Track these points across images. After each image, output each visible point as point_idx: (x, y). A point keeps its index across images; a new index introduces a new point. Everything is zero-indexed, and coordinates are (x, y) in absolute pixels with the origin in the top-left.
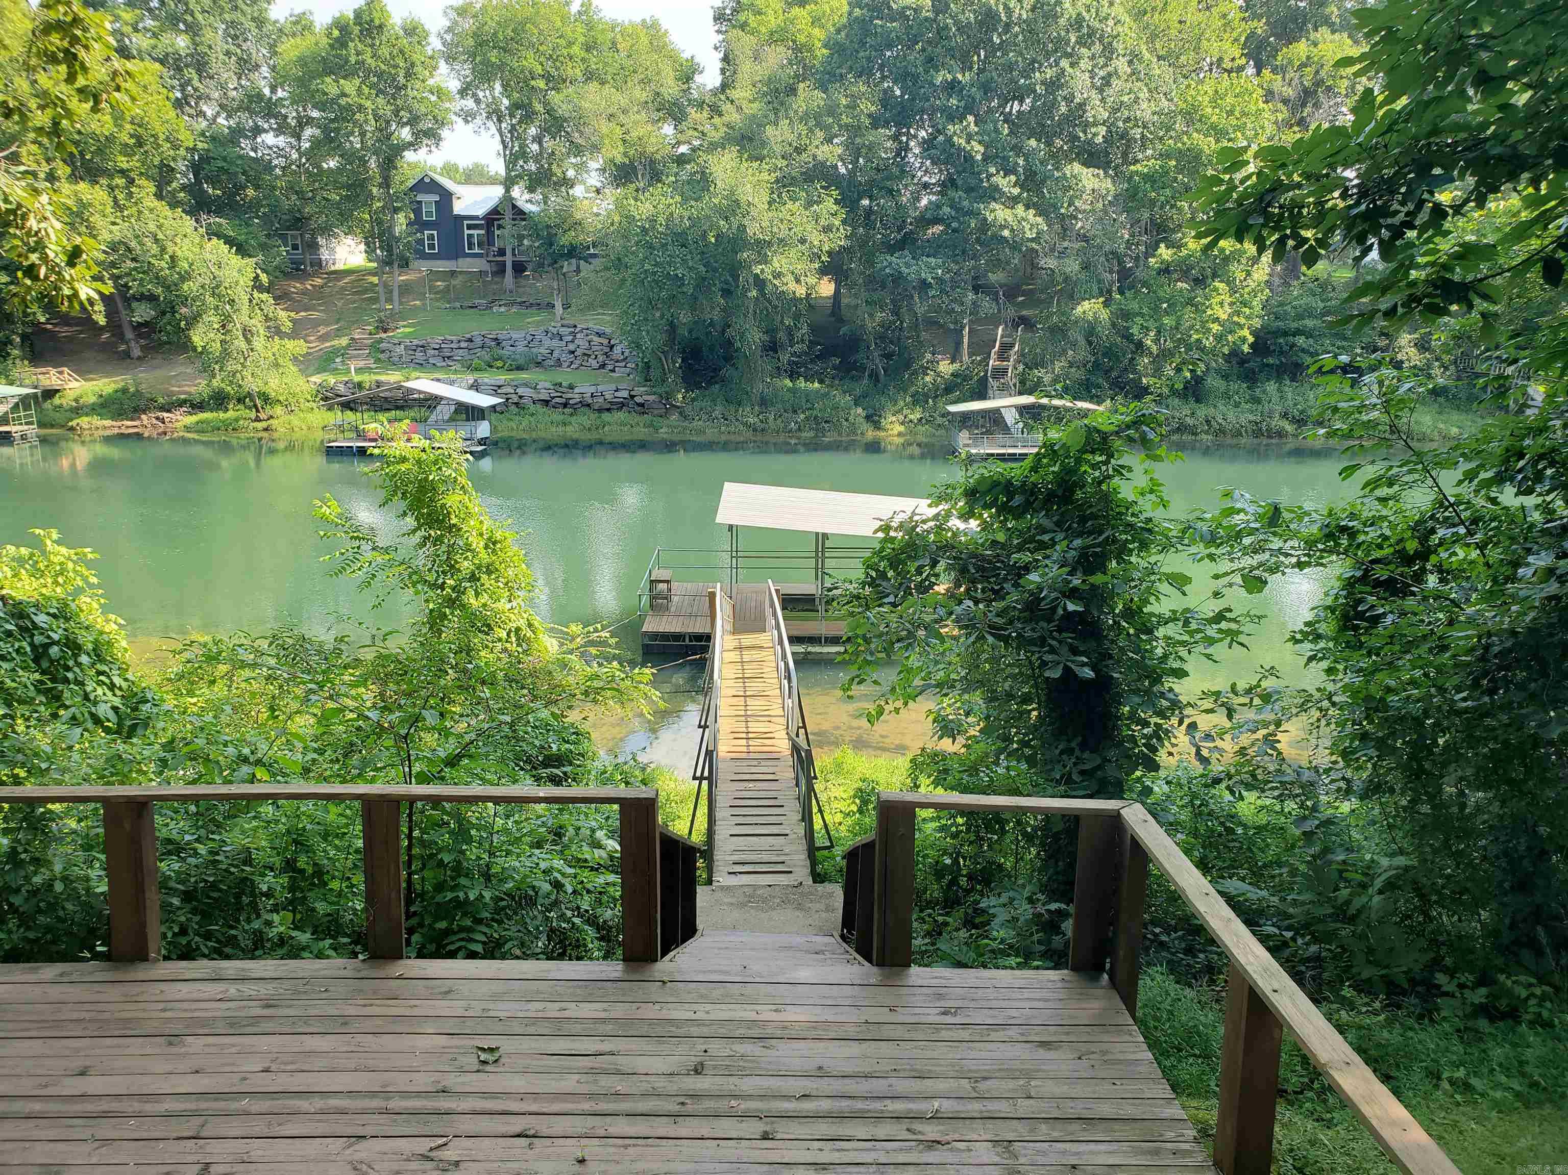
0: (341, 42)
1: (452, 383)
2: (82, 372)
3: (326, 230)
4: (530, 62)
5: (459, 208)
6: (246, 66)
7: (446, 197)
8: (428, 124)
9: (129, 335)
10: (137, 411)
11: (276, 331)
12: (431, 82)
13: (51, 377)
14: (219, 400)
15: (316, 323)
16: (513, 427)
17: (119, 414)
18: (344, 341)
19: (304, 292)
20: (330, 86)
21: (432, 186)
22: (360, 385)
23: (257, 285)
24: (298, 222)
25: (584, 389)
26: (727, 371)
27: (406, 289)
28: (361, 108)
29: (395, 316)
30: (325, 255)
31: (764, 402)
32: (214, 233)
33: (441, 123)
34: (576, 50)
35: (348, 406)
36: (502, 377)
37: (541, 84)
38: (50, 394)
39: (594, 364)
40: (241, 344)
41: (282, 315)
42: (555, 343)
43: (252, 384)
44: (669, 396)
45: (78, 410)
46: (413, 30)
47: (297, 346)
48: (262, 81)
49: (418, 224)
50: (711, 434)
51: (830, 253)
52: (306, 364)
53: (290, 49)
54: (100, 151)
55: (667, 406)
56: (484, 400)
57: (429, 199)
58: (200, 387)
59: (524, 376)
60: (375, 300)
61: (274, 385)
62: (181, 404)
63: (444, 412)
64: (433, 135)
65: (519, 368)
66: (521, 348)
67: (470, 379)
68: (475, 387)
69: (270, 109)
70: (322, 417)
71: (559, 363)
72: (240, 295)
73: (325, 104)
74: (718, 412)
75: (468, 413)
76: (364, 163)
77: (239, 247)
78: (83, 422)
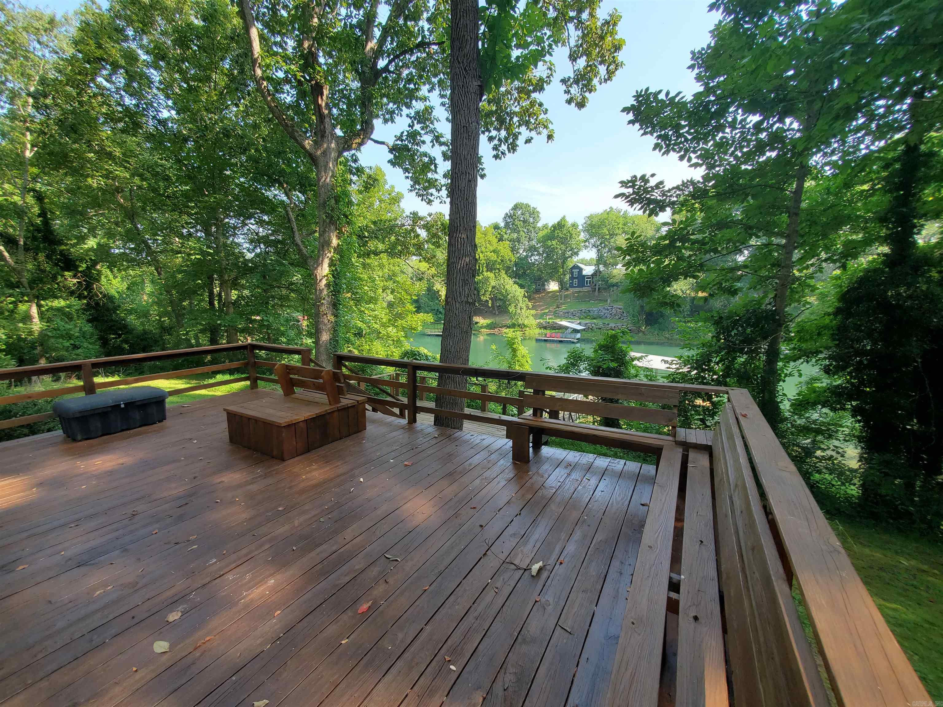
0: (554, 231)
1: (573, 323)
2: (484, 318)
3: (547, 281)
4: (605, 231)
5: (584, 273)
6: (530, 239)
7: (581, 270)
8: (576, 250)
9: (496, 309)
10: (495, 328)
11: (528, 308)
12: (577, 239)
13: (477, 319)
15: (540, 306)
16: (587, 335)
17: (491, 329)
18: (547, 311)
19: (539, 297)
20: (549, 243)
21: (578, 267)
22: (549, 323)
23: (525, 296)
24: (540, 279)
25: (613, 325)
26: (661, 320)
27: (566, 297)
28: (557, 248)
29: (562, 304)
30: (546, 287)
31: (673, 330)
32: (515, 283)
33: (579, 250)
34: (620, 226)
35: (545, 328)
36: (588, 321)
37: (608, 237)
38: (476, 323)
39: (617, 317)
40: (519, 311)
41: (530, 304)
42: (606, 311)
43: (520, 322)
44: (640, 327)
45: (481, 327)
46: (574, 225)
47: (533, 312)
48: (534, 243)
49: (572, 278)
50: (652, 339)
52: (535, 316)
53: (541, 234)
54: (493, 264)
55: (639, 331)
56: (579, 327)
57: (576, 271)
58: (509, 322)
59: (595, 321)
60: (557, 299)
61: (526, 322)
62: (505, 326)
63: (569, 331)
64: (577, 254)
65: (594, 319)
66: (596, 313)
67: (578, 321)
68: (580, 324)
69: (536, 249)
70: (538, 331)
71: (606, 317)
72: (520, 299)
73: (548, 247)
74: (656, 333)
75: (576, 331)
76: (557, 262)
77: (522, 286)
78: (483, 330)
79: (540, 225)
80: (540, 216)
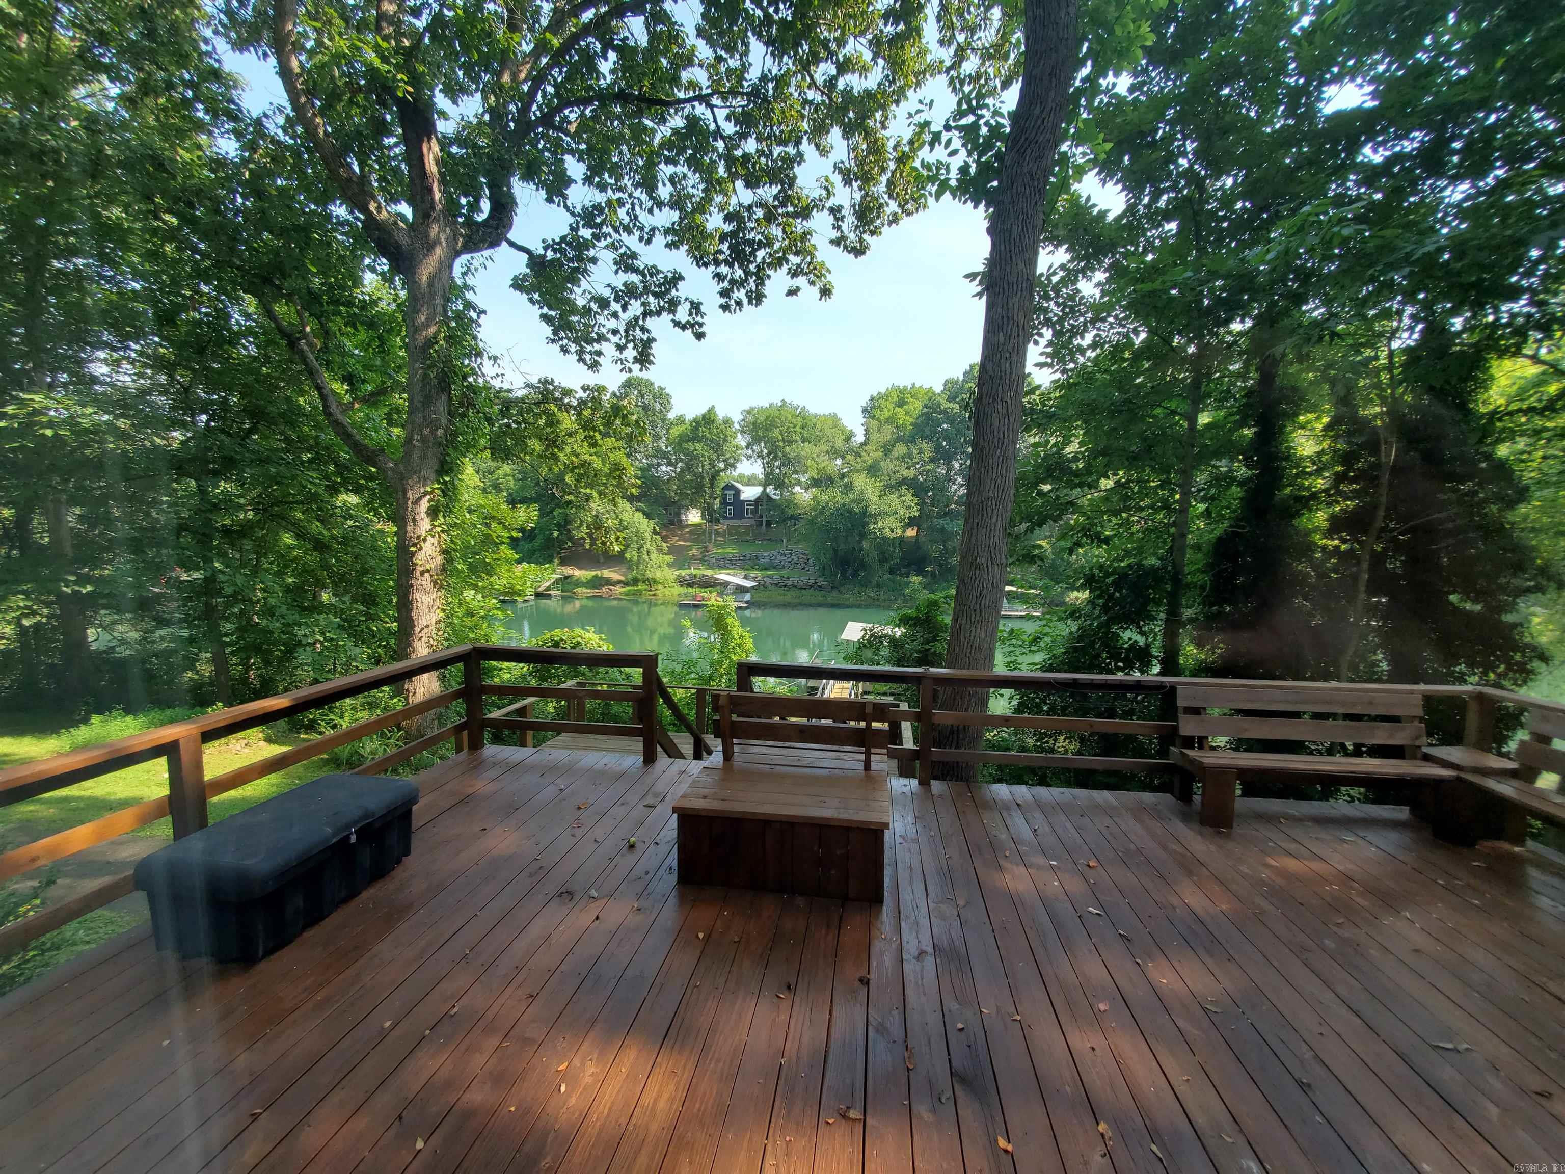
0: (696, 428)
1: (735, 576)
2: (580, 569)
3: (685, 507)
4: (776, 433)
5: (743, 497)
6: (657, 438)
7: (738, 492)
8: (731, 461)
10: (600, 586)
11: (661, 552)
12: (734, 443)
13: (568, 571)
14: (635, 581)
16: (762, 596)
17: (594, 587)
20: (690, 446)
21: (732, 487)
22: (695, 576)
23: (655, 532)
24: (673, 504)
25: (794, 579)
26: (861, 572)
27: (717, 533)
28: (703, 455)
29: (711, 545)
30: (683, 517)
31: (878, 586)
32: (638, 510)
33: (737, 460)
35: (690, 585)
36: (757, 573)
37: (781, 444)
38: (566, 578)
39: (800, 567)
40: (645, 557)
41: (664, 545)
42: (783, 557)
43: (649, 575)
44: (833, 582)
45: (578, 585)
46: (728, 422)
47: (669, 558)
48: (663, 444)
49: (724, 503)
50: (852, 600)
51: (909, 518)
52: (672, 566)
53: (676, 431)
55: (832, 587)
56: (748, 584)
57: (730, 493)
58: (628, 576)
59: (768, 573)
60: (702, 538)
61: (658, 575)
62: (619, 583)
63: (730, 589)
64: (733, 466)
65: (766, 569)
66: (767, 560)
67: (743, 574)
68: (746, 578)
69: (665, 455)
70: (678, 590)
71: (783, 567)
72: (648, 536)
73: (688, 453)
74: (856, 591)
75: (741, 590)
76: (703, 478)
77: (648, 516)
78: (579, 590)
79: (671, 416)
80: (672, 401)
